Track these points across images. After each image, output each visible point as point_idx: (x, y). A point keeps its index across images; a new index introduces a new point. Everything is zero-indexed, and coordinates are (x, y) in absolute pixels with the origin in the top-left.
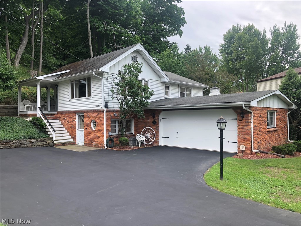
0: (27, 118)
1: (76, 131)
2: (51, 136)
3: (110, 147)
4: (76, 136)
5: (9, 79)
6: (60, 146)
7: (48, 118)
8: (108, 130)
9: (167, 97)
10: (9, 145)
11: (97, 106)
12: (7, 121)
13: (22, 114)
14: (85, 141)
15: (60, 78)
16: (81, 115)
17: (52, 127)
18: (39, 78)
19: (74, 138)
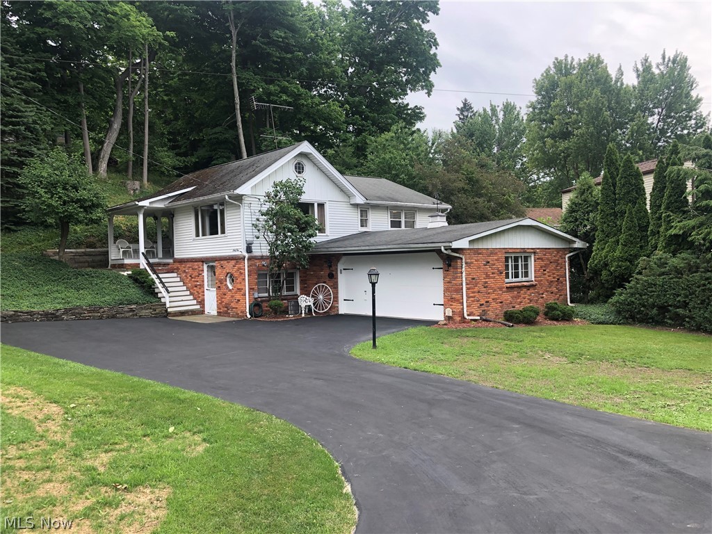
0: (124, 271)
1: (204, 292)
2: (163, 300)
3: (255, 317)
4: (203, 300)
5: (95, 206)
6: (177, 316)
7: (159, 270)
8: (253, 289)
9: (364, 229)
10: (99, 314)
11: (234, 250)
12: (93, 277)
13: (115, 265)
14: (219, 308)
15: (175, 203)
16: (211, 264)
17: (164, 286)
18: (141, 204)
19: (202, 303)
